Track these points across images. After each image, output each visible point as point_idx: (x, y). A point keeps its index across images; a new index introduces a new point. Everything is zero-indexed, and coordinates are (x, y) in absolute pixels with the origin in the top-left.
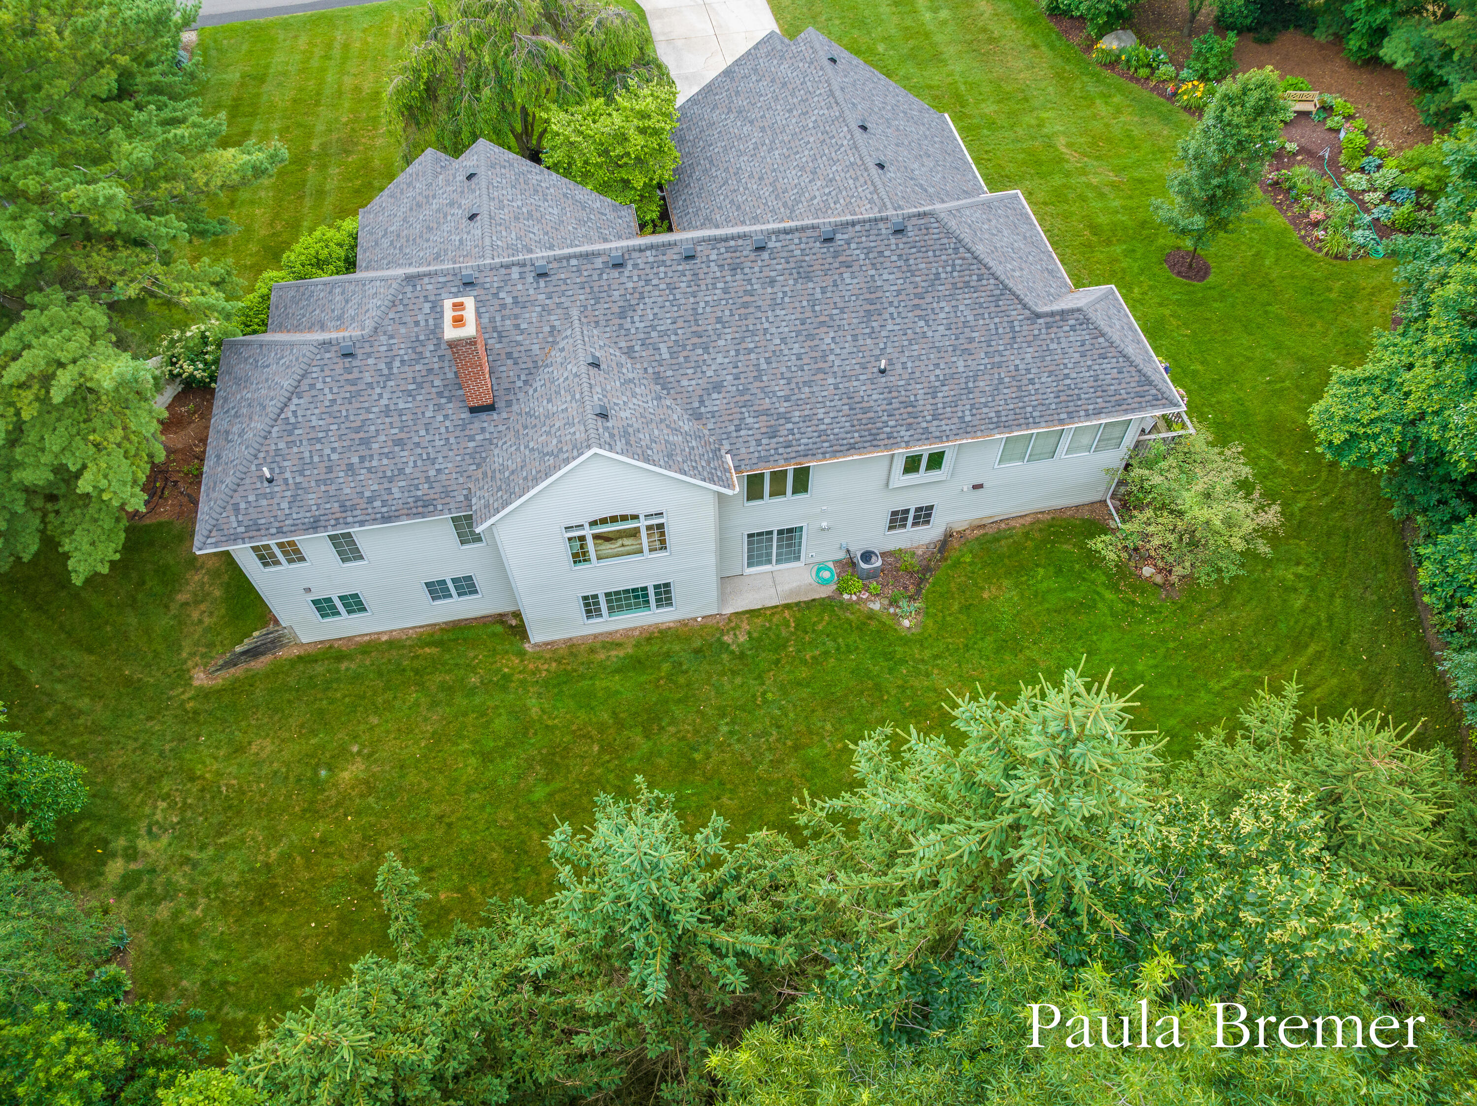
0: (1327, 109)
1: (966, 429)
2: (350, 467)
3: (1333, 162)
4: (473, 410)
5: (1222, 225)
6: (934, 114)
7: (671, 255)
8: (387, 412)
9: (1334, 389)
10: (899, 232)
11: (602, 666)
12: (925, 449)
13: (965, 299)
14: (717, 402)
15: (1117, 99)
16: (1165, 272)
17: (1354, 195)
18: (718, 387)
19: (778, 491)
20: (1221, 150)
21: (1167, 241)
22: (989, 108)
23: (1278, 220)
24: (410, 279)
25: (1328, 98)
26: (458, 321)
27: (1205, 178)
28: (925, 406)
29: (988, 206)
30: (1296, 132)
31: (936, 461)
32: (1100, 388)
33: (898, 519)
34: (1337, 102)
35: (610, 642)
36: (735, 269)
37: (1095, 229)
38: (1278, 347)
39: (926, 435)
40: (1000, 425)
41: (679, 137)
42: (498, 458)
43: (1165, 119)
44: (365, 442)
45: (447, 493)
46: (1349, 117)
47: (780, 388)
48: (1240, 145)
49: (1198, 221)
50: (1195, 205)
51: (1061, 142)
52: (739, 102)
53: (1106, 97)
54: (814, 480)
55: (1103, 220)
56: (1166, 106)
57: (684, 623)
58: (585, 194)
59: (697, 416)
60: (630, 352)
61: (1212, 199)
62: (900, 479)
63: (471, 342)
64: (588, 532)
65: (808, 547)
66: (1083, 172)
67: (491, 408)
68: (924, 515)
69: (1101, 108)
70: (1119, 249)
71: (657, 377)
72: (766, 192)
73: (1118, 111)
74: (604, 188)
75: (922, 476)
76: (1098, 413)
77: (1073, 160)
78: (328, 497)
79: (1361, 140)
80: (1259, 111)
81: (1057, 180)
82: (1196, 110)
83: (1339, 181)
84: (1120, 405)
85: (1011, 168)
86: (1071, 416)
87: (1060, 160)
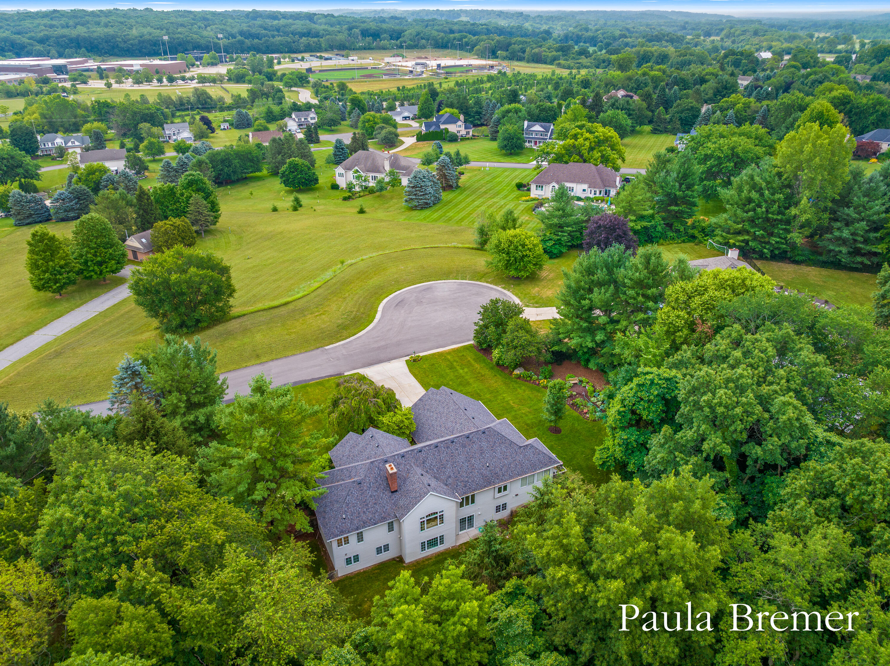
0: (581, 381)
1: (511, 477)
2: (364, 512)
3: (587, 396)
4: (392, 492)
5: (560, 418)
6: (476, 402)
7: (432, 447)
8: (371, 496)
9: (597, 452)
10: (484, 433)
11: (428, 565)
12: (502, 484)
13: (503, 446)
14: (450, 481)
15: (523, 388)
16: (549, 433)
17: (594, 403)
18: (450, 477)
19: (467, 504)
20: (554, 399)
21: (548, 424)
22: (488, 396)
23: (576, 414)
24: (372, 462)
25: (580, 378)
26: (392, 468)
27: (552, 407)
28: (500, 473)
29: (500, 423)
30: (574, 389)
31: (505, 488)
32: (541, 462)
33: (498, 509)
34: (584, 379)
35: (427, 559)
36: (448, 448)
37: (527, 425)
38: (584, 447)
39: (502, 480)
40: (519, 475)
41: (415, 419)
42: (401, 503)
43: (538, 391)
44: (367, 505)
45: (389, 515)
46: (587, 383)
47: (464, 474)
48: (558, 398)
49: (553, 418)
50: (551, 414)
51: (511, 402)
52: (427, 407)
53: (520, 387)
54: (477, 499)
55: (529, 422)
56: (537, 387)
57: (446, 550)
58: (395, 437)
59: (446, 485)
60: (427, 472)
61: (555, 412)
62: (498, 495)
63: (395, 473)
64: (425, 519)
65: (476, 523)
66: (519, 410)
67: (396, 491)
68: (504, 506)
69: (519, 391)
70: (535, 429)
71: (435, 477)
72: (443, 429)
73: (525, 391)
74: (398, 435)
75: (503, 493)
76: (541, 468)
77: (516, 407)
78: (359, 521)
79: (592, 389)
80: (560, 389)
81: (513, 413)
82: (546, 387)
83: (589, 400)
84: (546, 465)
85: (499, 412)
86: (535, 470)
87: (512, 408)
